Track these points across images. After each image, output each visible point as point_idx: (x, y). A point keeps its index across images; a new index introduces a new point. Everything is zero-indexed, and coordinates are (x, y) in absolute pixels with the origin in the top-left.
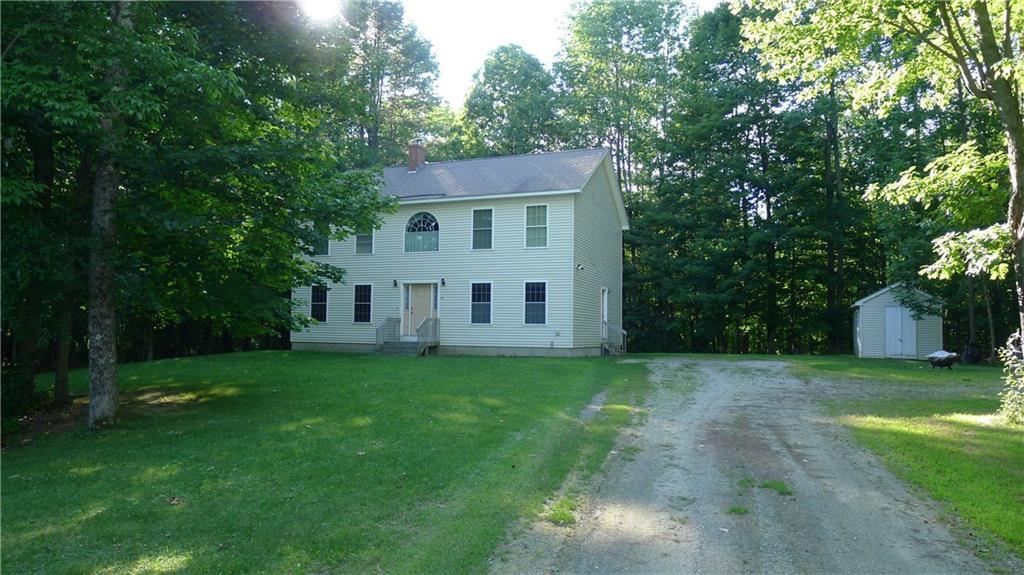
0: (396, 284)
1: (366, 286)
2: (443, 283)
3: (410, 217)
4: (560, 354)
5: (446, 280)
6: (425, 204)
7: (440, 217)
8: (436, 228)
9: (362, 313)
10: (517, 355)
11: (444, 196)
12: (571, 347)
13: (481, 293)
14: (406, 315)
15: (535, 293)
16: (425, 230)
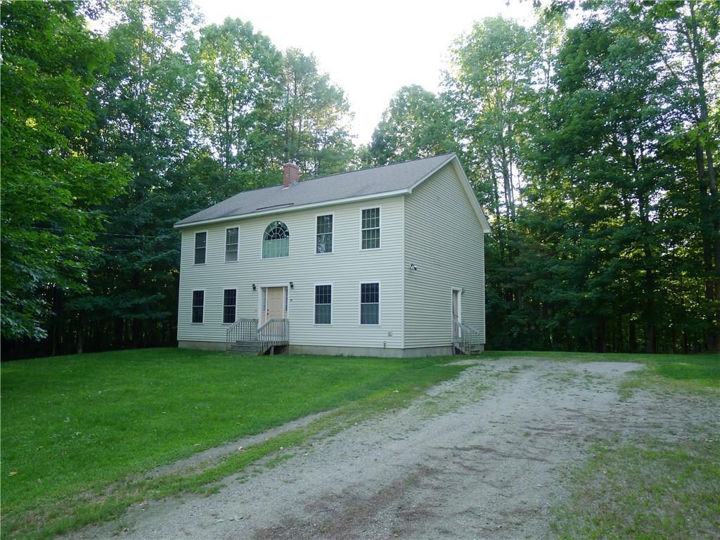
0: (254, 288)
1: (232, 290)
2: (292, 286)
3: (267, 226)
4: (392, 354)
5: (294, 283)
6: (277, 214)
7: (291, 224)
8: (287, 234)
9: (229, 316)
10: (354, 355)
11: (292, 204)
12: (402, 347)
13: (323, 294)
14: (263, 316)
15: (370, 293)
16: (278, 237)
